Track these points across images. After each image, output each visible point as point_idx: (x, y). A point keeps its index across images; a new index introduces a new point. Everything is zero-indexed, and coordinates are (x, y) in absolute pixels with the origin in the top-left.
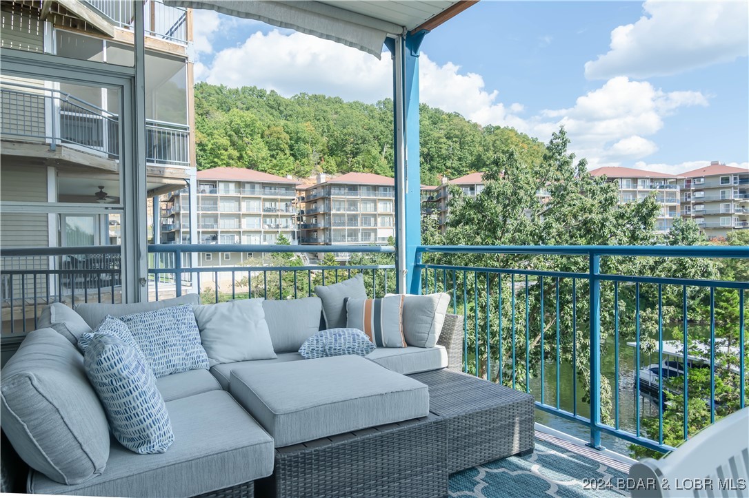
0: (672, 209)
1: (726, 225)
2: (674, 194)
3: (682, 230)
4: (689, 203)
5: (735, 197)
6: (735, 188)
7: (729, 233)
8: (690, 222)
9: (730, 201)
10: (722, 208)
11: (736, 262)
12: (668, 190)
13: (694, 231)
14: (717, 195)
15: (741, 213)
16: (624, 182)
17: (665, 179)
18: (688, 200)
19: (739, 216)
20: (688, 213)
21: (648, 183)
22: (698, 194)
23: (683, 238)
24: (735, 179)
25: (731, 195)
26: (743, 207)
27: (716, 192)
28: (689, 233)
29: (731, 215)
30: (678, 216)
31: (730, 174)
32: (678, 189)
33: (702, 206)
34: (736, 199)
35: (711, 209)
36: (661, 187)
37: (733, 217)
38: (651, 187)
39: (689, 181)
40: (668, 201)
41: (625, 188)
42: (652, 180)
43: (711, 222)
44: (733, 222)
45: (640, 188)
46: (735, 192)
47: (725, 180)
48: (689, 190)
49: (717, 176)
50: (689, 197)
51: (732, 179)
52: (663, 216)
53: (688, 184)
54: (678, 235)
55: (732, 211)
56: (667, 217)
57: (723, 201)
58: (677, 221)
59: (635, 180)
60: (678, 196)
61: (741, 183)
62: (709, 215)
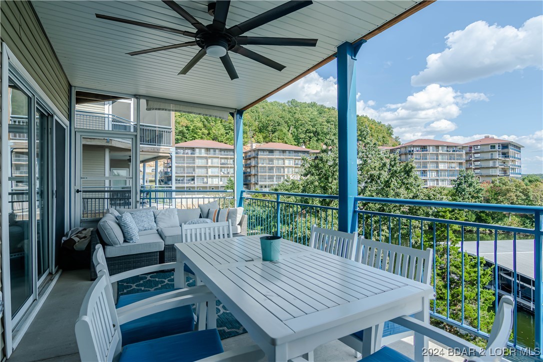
0: (460, 164)
1: (493, 174)
2: (462, 155)
3: (465, 177)
4: (471, 160)
5: (499, 157)
6: (499, 152)
7: (493, 179)
8: (470, 172)
9: (496, 159)
10: (491, 164)
11: (498, 196)
12: (458, 153)
13: (472, 177)
14: (488, 156)
15: (503, 167)
16: (431, 148)
17: (455, 146)
18: (471, 159)
19: (502, 168)
20: (471, 166)
21: (445, 148)
22: (476, 155)
23: (465, 182)
24: (499, 146)
25: (496, 156)
26: (504, 163)
27: (488, 153)
28: (469, 179)
29: (496, 168)
30: (464, 169)
31: (496, 144)
32: (464, 152)
33: (479, 162)
34: (499, 158)
35: (484, 164)
36: (454, 151)
37: (498, 169)
38: (447, 151)
39: (471, 148)
40: (457, 159)
41: (431, 152)
42: (448, 147)
43: (484, 172)
44: (498, 172)
45: (440, 152)
46: (499, 154)
47: (493, 147)
48: (471, 153)
49: (488, 144)
50: (471, 157)
51: (497, 146)
52: (455, 168)
53: (470, 149)
54: (462, 180)
55: (497, 165)
56: (457, 169)
57: (492, 159)
58: (461, 171)
59: (437, 147)
60: (464, 157)
61: (503, 148)
62: (484, 168)
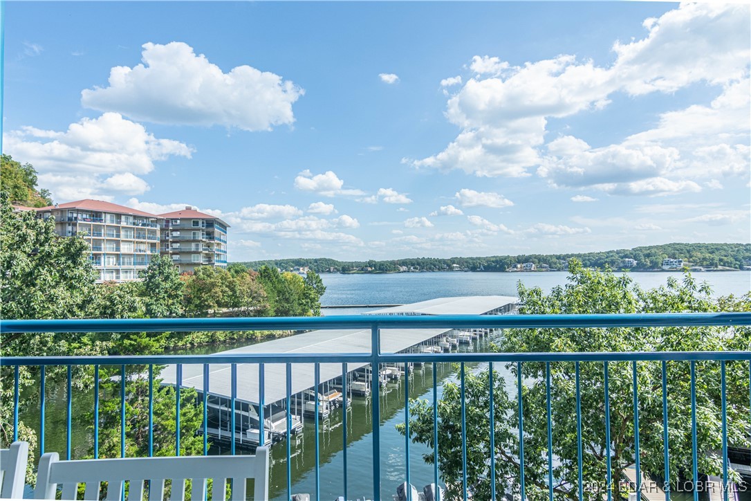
0: (153, 245)
1: (196, 262)
2: (154, 232)
3: (159, 266)
4: (168, 241)
5: (203, 238)
6: (203, 231)
7: (196, 268)
8: (166, 258)
9: (199, 241)
10: (193, 247)
11: (201, 293)
12: (149, 228)
13: (169, 266)
14: (190, 236)
15: (207, 252)
16: (108, 216)
17: (146, 218)
18: (167, 238)
19: (206, 254)
20: (167, 250)
21: (131, 219)
22: (175, 234)
23: (160, 273)
24: (203, 223)
25: (200, 236)
26: (209, 247)
27: (189, 232)
28: (165, 269)
29: (199, 253)
30: (157, 253)
31: (199, 219)
32: (158, 228)
33: (178, 244)
34: (203, 240)
35: (185, 247)
36: (143, 225)
37: (202, 255)
38: (134, 224)
39: (167, 221)
40: (149, 238)
41: (108, 223)
42: (135, 217)
43: (185, 259)
44: (201, 260)
45: (123, 224)
46: (203, 234)
47: (196, 223)
48: (168, 230)
49: (190, 219)
50: (168, 236)
51: (200, 222)
52: (145, 252)
53: (167, 223)
54: (155, 270)
55: (200, 250)
56: (149, 252)
57: (194, 241)
58: (155, 257)
59: (119, 216)
60: (158, 235)
61: (207, 226)
62: (184, 253)
